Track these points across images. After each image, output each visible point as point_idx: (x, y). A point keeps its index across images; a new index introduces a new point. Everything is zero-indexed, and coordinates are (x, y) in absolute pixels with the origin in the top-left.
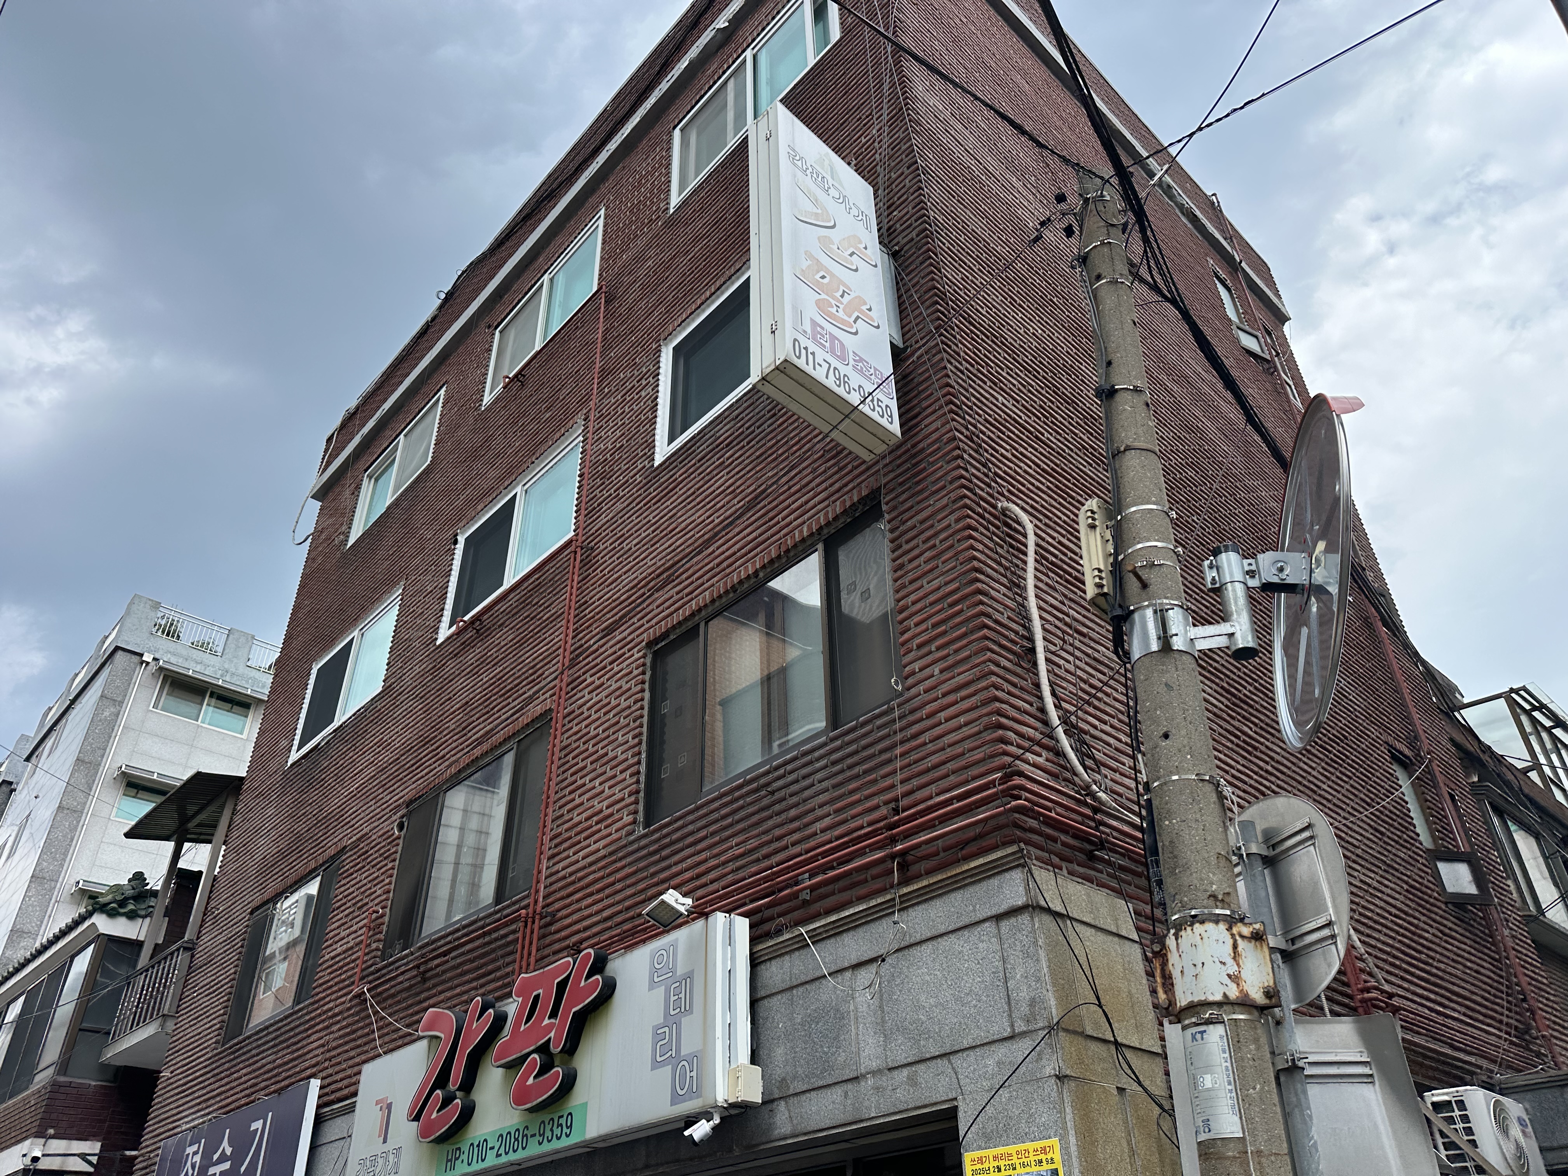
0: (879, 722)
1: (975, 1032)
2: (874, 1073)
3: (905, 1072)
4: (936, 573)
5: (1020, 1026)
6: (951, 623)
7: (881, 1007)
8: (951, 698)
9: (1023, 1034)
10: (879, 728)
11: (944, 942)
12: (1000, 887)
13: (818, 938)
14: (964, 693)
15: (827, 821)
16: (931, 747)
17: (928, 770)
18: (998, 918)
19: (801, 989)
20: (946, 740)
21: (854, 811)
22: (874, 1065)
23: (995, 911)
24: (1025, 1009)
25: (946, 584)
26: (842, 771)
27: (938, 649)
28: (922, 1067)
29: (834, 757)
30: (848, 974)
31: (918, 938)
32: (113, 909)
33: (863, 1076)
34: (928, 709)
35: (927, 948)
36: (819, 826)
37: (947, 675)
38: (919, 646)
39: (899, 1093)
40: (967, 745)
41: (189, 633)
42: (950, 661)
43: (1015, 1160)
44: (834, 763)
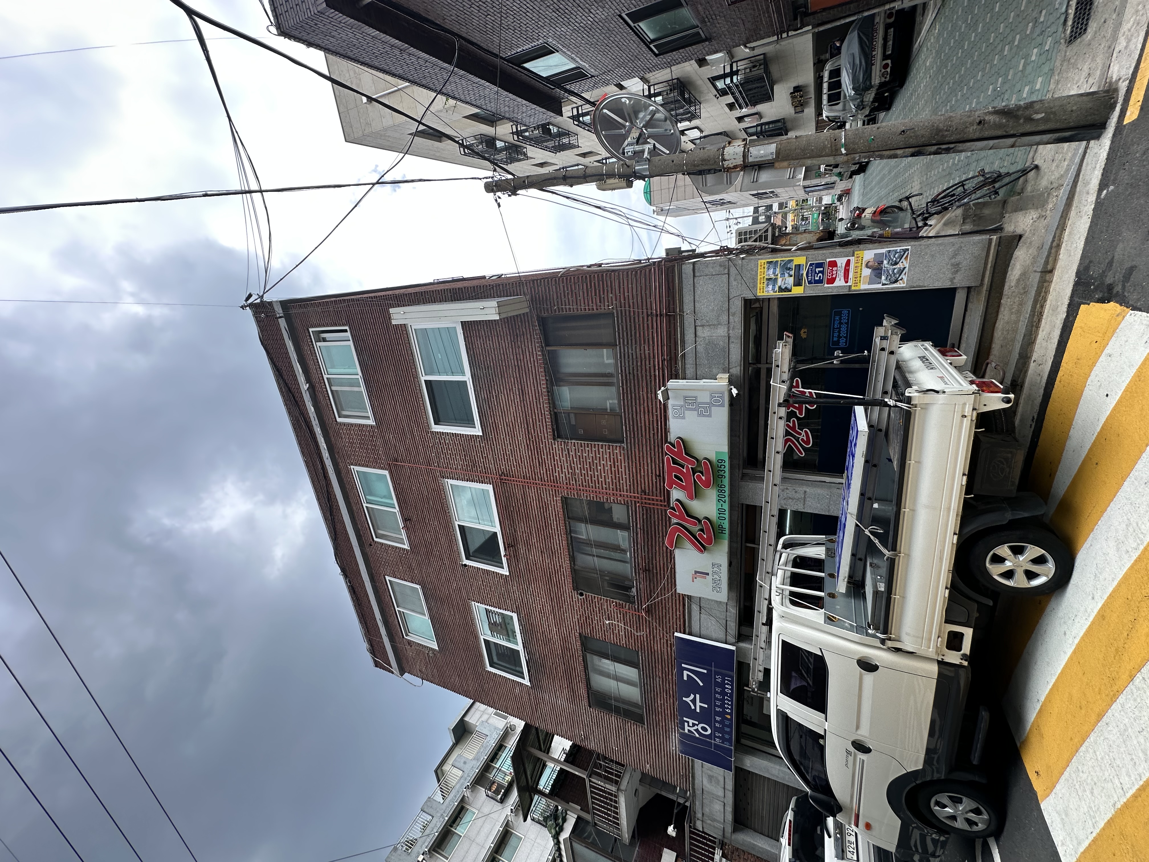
0: (620, 322)
1: (725, 288)
2: (729, 330)
3: (731, 317)
4: (577, 293)
5: (726, 271)
6: (597, 287)
7: (709, 325)
8: (622, 290)
9: (729, 270)
10: (622, 322)
11: (697, 298)
12: (685, 274)
13: (683, 348)
14: (622, 284)
15: (646, 348)
16: (635, 300)
17: (642, 302)
18: (694, 276)
19: (697, 360)
20: (634, 293)
21: (646, 335)
22: (726, 330)
23: (692, 277)
24: (722, 269)
25: (583, 289)
26: (631, 340)
27: (604, 294)
28: (730, 310)
29: (626, 343)
30: (697, 339)
31: (693, 308)
32: (559, 828)
33: (729, 334)
34: (622, 300)
35: (697, 304)
36: (647, 352)
37: (614, 292)
38: (600, 302)
39: (736, 320)
40: (639, 285)
41: (415, 833)
42: (610, 289)
43: (762, 276)
44: (628, 344)
